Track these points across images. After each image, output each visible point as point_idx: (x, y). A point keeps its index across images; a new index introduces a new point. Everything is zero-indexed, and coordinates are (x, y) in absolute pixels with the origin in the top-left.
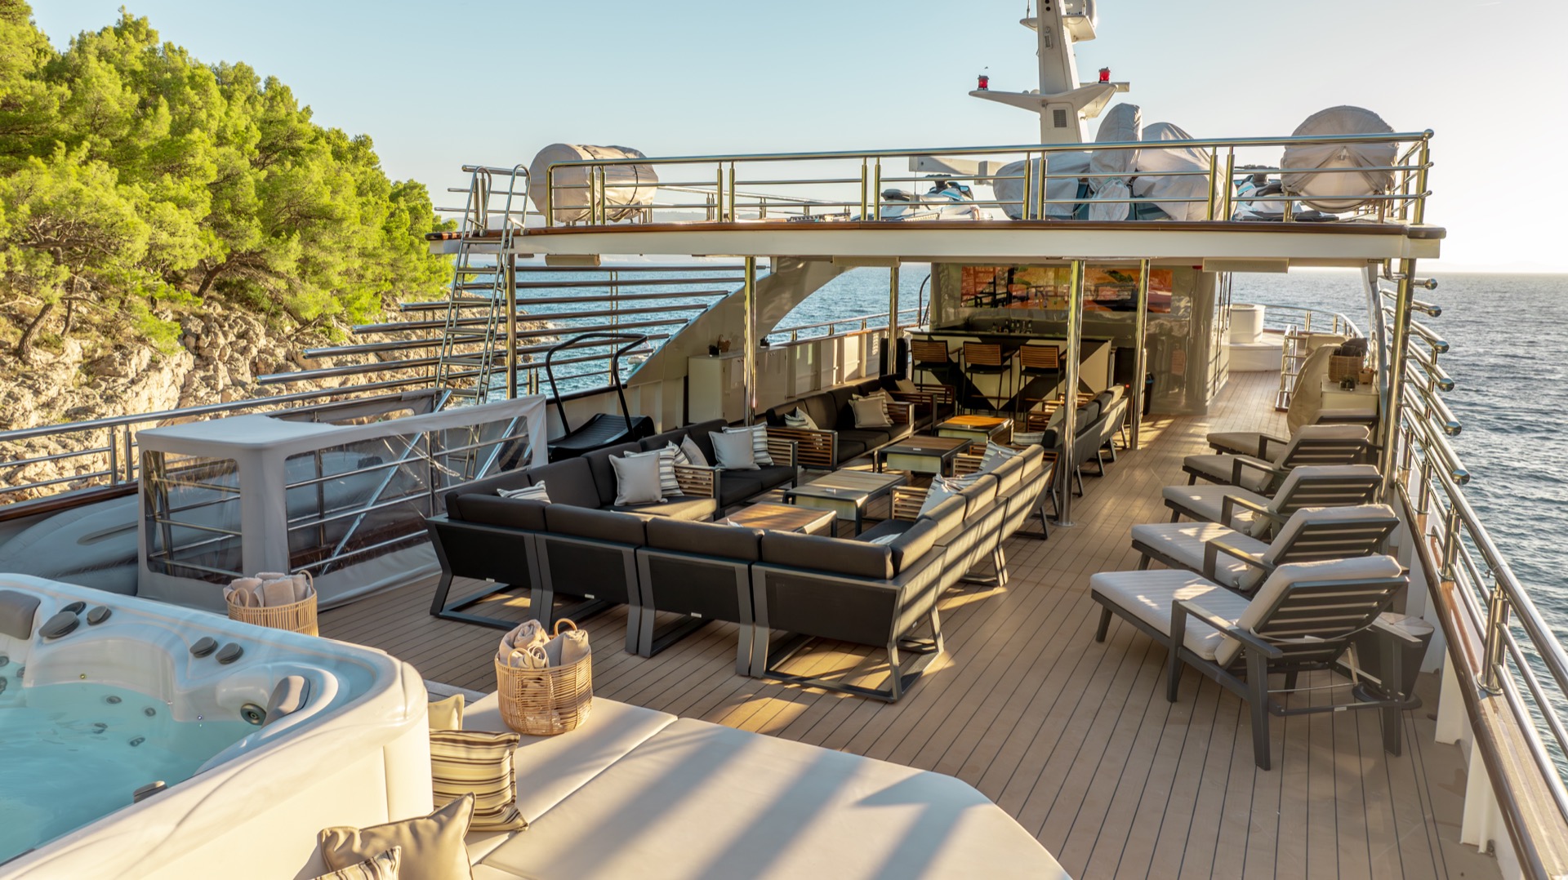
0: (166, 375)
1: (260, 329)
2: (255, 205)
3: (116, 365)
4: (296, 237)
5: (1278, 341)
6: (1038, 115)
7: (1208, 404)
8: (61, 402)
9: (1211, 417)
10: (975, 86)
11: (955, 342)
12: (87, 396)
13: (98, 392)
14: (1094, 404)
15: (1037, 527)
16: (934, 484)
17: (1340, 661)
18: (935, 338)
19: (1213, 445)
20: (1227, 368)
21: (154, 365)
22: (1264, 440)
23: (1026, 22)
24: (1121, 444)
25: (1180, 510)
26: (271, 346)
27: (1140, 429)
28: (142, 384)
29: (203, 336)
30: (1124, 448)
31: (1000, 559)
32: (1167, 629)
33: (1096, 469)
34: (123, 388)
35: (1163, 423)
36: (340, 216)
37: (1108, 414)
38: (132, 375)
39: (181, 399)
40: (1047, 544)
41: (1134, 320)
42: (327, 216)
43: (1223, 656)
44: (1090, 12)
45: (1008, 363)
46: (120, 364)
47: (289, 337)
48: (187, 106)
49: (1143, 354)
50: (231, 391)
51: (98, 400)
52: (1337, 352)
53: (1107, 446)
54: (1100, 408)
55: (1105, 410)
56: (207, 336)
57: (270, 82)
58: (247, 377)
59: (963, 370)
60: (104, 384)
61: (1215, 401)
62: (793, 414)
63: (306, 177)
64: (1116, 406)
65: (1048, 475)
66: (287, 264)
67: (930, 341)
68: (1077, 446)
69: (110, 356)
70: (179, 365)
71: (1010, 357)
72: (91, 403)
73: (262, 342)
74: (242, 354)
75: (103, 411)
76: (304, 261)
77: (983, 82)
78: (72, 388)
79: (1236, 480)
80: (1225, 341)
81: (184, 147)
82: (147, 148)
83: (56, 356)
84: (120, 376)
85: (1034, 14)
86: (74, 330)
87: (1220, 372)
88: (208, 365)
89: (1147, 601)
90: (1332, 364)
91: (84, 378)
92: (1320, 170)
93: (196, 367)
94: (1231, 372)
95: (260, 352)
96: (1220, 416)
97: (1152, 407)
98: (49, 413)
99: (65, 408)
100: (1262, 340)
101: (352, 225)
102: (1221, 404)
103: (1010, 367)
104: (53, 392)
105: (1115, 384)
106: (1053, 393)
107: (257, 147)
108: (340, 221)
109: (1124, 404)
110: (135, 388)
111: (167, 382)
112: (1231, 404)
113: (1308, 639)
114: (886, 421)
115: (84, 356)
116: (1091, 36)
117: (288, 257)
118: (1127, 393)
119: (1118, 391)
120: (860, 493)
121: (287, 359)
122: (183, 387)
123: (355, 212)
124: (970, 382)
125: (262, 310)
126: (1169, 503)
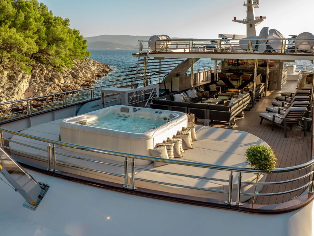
0: (26, 80)
1: (45, 68)
2: (45, 37)
3: (15, 77)
4: (55, 45)
5: (297, 73)
6: (246, 25)
7: (281, 87)
8: (5, 86)
9: (282, 90)
10: (233, 19)
11: (228, 74)
12: (10, 85)
13: (12, 84)
14: (258, 86)
15: (248, 109)
16: (232, 99)
17: (298, 124)
18: (223, 73)
19: (282, 95)
20: (286, 80)
21: (23, 77)
22: (291, 94)
23: (244, 5)
24: (263, 95)
25: (274, 105)
26: (48, 72)
27: (267, 92)
28: (22, 82)
29: (33, 70)
30: (263, 96)
31: (243, 113)
32: (272, 120)
33: (258, 100)
34: (17, 83)
35: (272, 91)
36: (65, 40)
37: (261, 89)
38: (19, 80)
39: (29, 86)
40: (250, 112)
41: (266, 69)
42: (62, 40)
43: (280, 123)
44: (258, 3)
45: (239, 78)
46: (16, 77)
47: (51, 70)
48: (26, 12)
49: (268, 76)
50: (41, 84)
51: (13, 86)
52: (308, 76)
53: (260, 95)
54: (259, 87)
55: (260, 88)
56: (34, 70)
57: (41, 4)
58: (44, 81)
59: (229, 80)
60: (13, 82)
61: (283, 87)
62: (199, 88)
63: (56, 30)
64: (262, 87)
65: (250, 99)
66: (52, 52)
67: (222, 74)
68: (256, 94)
69: (14, 75)
70: (28, 77)
71: (239, 77)
72: (11, 86)
73: (46, 72)
74: (41, 74)
75: (15, 88)
76: (56, 51)
77: (235, 18)
78: (7, 83)
79: (285, 100)
80: (286, 73)
81: (29, 23)
82: (20, 23)
83: (2, 75)
84: (16, 80)
85: (246, 3)
86: (5, 69)
87: (284, 81)
88: (34, 77)
89: (269, 116)
90: (307, 79)
91: (8, 81)
92: (301, 44)
93: (32, 78)
94: (287, 81)
95: (45, 74)
96: (284, 90)
97: (269, 88)
98: (3, 89)
99: (6, 88)
100: (295, 73)
101: (67, 43)
102: (284, 88)
103: (239, 79)
104: (3, 84)
105: (262, 83)
106: (249, 84)
107: (43, 22)
108: (65, 41)
109: (264, 87)
110: (20, 83)
111: (26, 82)
112: (287, 88)
113: (293, 119)
114: (216, 90)
115: (8, 75)
116: (258, 7)
117: (53, 50)
118: (264, 85)
119: (263, 84)
120: (217, 102)
121: (52, 76)
122: (30, 82)
123: (68, 39)
124: (230, 83)
125: (44, 64)
126: (272, 104)
